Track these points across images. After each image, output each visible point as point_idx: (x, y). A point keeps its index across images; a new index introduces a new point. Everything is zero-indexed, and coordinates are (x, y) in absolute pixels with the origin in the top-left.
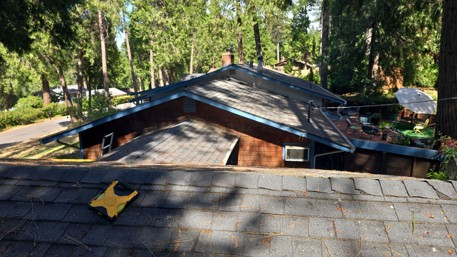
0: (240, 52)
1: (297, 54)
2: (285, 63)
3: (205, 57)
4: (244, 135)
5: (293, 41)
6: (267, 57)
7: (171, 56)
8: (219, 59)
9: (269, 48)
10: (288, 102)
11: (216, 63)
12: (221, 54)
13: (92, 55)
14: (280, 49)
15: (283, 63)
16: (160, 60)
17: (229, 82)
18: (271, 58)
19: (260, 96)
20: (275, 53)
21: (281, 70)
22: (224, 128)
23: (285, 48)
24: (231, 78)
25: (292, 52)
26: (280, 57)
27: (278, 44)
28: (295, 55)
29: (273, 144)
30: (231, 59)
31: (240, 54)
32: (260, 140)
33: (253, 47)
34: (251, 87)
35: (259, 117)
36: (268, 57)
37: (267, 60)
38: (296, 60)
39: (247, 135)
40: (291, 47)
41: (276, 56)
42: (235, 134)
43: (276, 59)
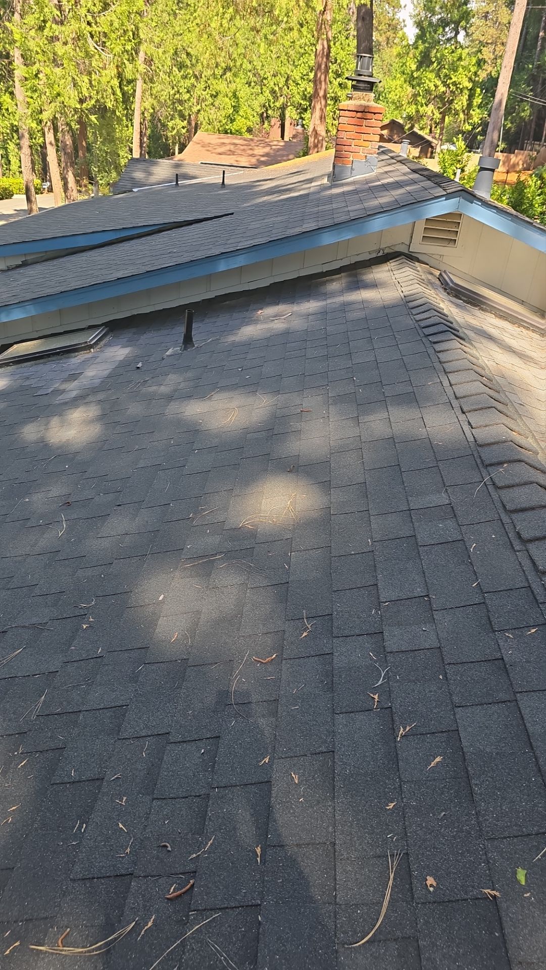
1: (421, 109)
3: (178, 92)
5: (418, 69)
7: (84, 82)
8: (210, 100)
11: (202, 112)
12: (215, 86)
25: (409, 103)
38: (416, 128)
40: (410, 89)
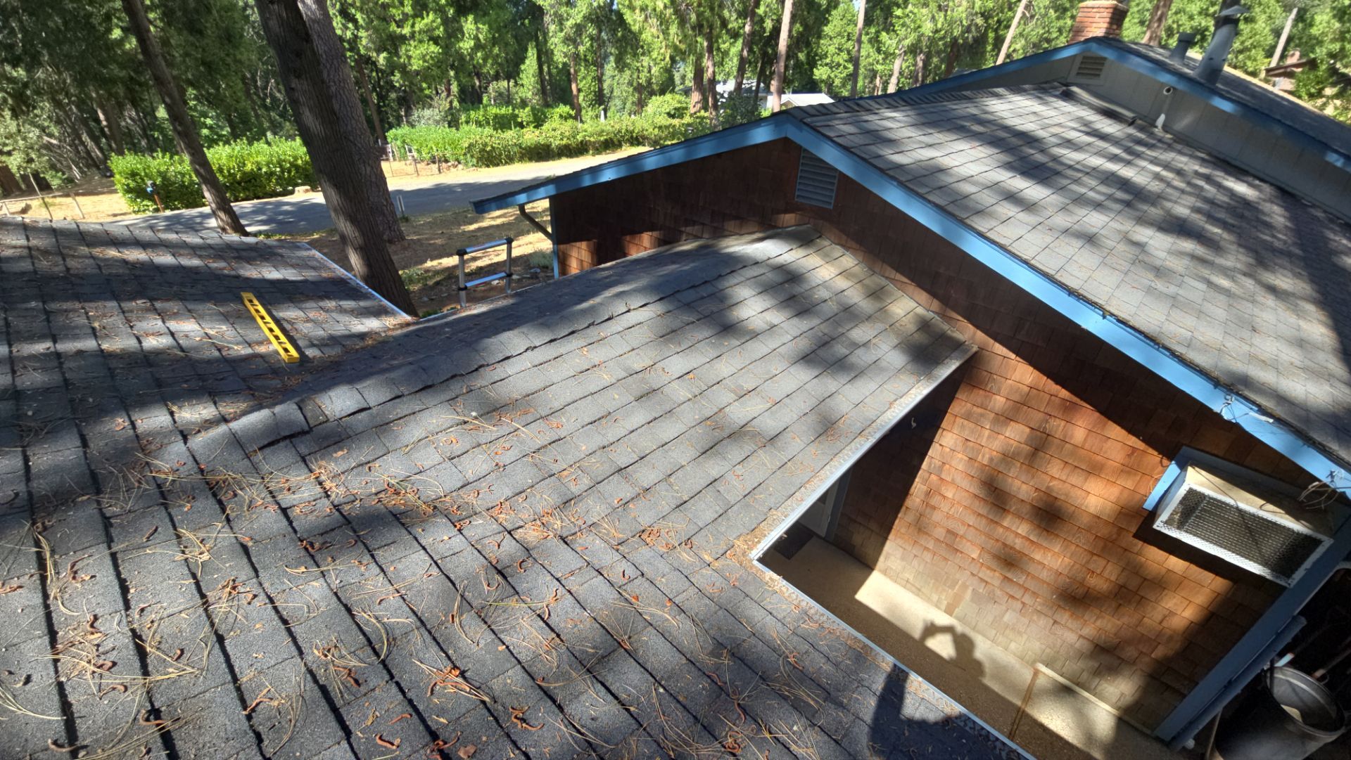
0: (1159, 13)
2: (1295, 69)
4: (999, 349)
6: (1243, 43)
7: (940, 17)
9: (1264, 17)
10: (1293, 218)
13: (771, 10)
14: (1295, 25)
15: (1289, 70)
16: (908, 27)
17: (1061, 104)
18: (1255, 47)
19: (1165, 173)
20: (1271, 37)
21: (1281, 87)
22: (923, 296)
23: (1317, 23)
24: (1075, 89)
25: (1333, 40)
26: (1285, 49)
27: (1295, 11)
28: (1342, 49)
29: (1123, 432)
30: (1111, 23)
31: (1156, 18)
32: (1064, 393)
33: (1207, 9)
34: (1141, 129)
35: (1101, 308)
36: (1248, 44)
37: (1241, 52)
38: (1338, 65)
39: (1013, 356)
40: (1337, 25)
41: (1274, 47)
42: (958, 335)
43: (1270, 54)
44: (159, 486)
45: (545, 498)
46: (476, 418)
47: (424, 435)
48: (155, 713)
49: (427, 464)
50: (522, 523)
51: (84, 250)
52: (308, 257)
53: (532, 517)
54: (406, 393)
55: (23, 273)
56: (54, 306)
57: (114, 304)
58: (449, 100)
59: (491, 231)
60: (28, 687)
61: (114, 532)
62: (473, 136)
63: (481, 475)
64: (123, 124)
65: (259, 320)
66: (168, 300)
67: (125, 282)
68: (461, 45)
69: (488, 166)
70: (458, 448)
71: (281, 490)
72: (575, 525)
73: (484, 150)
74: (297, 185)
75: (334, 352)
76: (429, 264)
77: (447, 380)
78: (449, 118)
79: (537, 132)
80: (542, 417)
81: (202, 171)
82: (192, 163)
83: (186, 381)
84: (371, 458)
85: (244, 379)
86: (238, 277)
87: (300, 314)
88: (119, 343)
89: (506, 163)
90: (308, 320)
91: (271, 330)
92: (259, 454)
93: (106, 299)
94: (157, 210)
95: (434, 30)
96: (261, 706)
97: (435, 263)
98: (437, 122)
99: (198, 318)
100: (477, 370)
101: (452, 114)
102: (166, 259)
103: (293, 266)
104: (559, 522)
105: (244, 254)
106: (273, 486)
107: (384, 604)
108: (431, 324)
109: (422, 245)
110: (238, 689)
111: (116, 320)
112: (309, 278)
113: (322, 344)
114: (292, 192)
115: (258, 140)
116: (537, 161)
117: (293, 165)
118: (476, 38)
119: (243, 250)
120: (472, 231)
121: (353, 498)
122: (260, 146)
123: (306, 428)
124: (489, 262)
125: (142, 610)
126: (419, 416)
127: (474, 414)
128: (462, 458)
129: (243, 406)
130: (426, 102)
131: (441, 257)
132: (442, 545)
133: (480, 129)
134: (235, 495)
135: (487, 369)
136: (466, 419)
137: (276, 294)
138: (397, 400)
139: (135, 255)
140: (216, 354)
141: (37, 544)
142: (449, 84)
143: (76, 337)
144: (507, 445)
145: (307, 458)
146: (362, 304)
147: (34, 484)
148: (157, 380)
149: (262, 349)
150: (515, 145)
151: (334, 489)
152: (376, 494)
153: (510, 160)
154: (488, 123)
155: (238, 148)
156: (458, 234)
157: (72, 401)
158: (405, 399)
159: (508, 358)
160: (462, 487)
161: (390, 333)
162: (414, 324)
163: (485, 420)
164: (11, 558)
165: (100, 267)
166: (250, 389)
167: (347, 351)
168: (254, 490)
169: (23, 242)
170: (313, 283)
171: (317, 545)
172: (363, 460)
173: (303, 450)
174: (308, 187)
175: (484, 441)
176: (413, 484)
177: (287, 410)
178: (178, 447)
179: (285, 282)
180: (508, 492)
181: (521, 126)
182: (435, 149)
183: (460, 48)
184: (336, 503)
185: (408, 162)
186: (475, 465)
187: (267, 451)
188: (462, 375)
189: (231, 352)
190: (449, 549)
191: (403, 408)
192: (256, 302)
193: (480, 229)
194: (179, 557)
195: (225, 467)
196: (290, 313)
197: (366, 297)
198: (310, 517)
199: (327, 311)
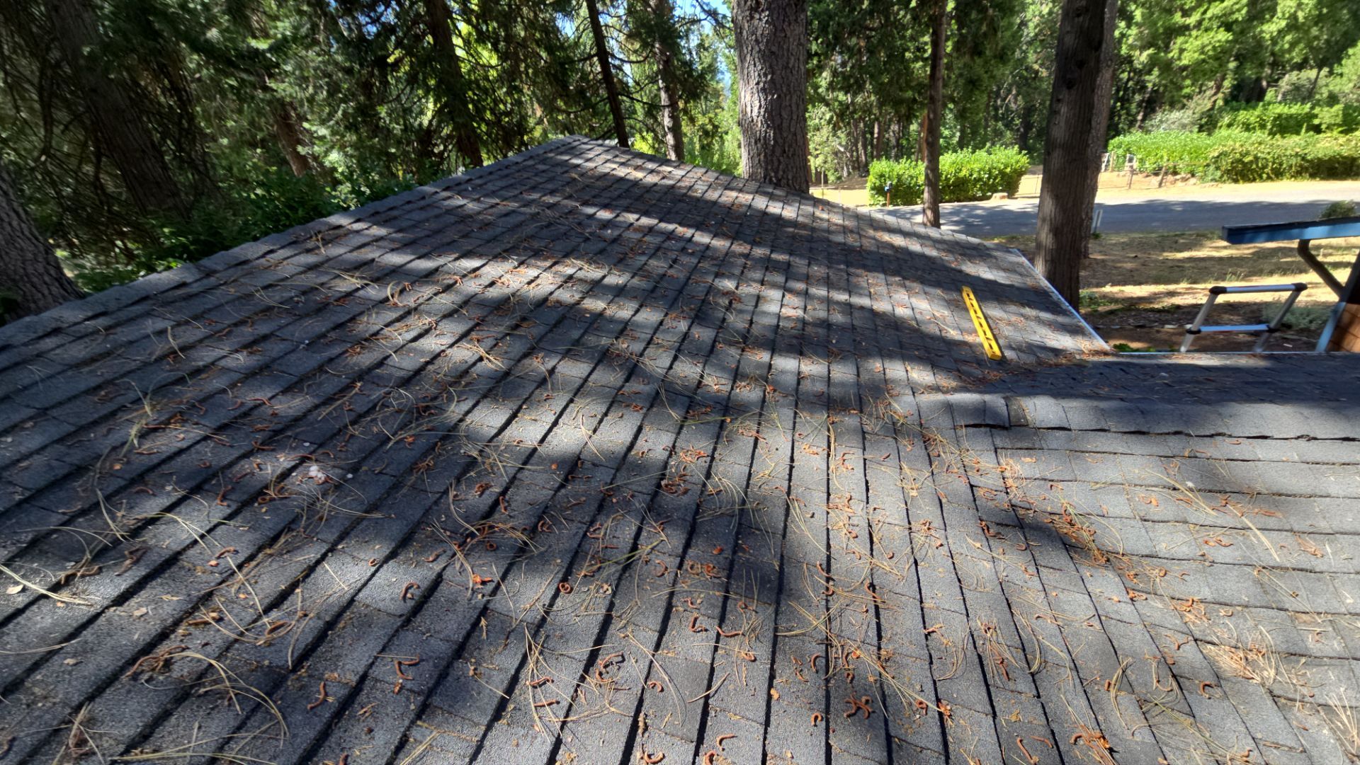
44: (894, 424)
45: (1264, 632)
46: (1191, 490)
47: (1119, 480)
48: (872, 586)
49: (1113, 511)
50: (1216, 640)
51: (871, 232)
52: (1018, 263)
53: (1233, 643)
54: (1113, 429)
55: (839, 244)
56: (852, 270)
57: (882, 276)
58: (1213, 99)
59: (1208, 264)
60: (812, 520)
61: (867, 444)
62: (1231, 143)
63: (1176, 556)
64: (887, 136)
65: (972, 313)
66: (913, 281)
67: (890, 262)
68: (1265, 27)
69: (1236, 181)
70: (1156, 512)
71: (972, 468)
72: (1296, 691)
73: (1240, 161)
74: (996, 191)
75: (1029, 359)
76: (1108, 289)
77: (1168, 434)
78: (1204, 121)
79: (1342, 139)
80: (1291, 530)
81: (931, 176)
82: (927, 168)
83: (918, 350)
84: (1056, 478)
85: (956, 361)
86: (961, 271)
87: (1004, 316)
88: (882, 306)
89: (1269, 178)
90: (1009, 323)
91: (981, 325)
92: (964, 429)
93: (878, 272)
94: (884, 205)
95: (1233, 13)
96: (934, 634)
97: (1116, 289)
98: (1184, 126)
99: (931, 301)
100: (1212, 436)
101: (1210, 116)
102: (915, 246)
103: (1005, 270)
104: (1272, 672)
105: (968, 252)
106: (966, 461)
107: (1040, 620)
108: (1135, 361)
109: (1105, 266)
110: (922, 609)
111: (883, 289)
112: (1016, 284)
113: (1018, 348)
114: (989, 198)
115: (980, 149)
116: (1322, 179)
117: (1002, 173)
118: (1294, 17)
119: (968, 248)
120: (1179, 260)
121: (1028, 506)
122: (982, 154)
123: (1007, 425)
124: (1194, 302)
125: (875, 509)
126: (1119, 458)
127: (1190, 484)
128: (1157, 525)
129: (954, 384)
130: (1176, 103)
131: (1125, 283)
132: (1108, 603)
133: (1246, 134)
134: (939, 456)
135: (1228, 440)
136: (1177, 486)
137: (989, 292)
138: (1102, 434)
139: (898, 241)
140: (938, 333)
141: (829, 430)
142: (1223, 78)
143: (861, 295)
144: (1225, 541)
145: (999, 451)
146: (1060, 319)
147: (832, 389)
148: (900, 342)
149: (970, 339)
150: (1297, 155)
151: (1014, 489)
152: (1051, 514)
153: (1278, 174)
154: (1263, 126)
155: (962, 156)
156: (1157, 261)
157: (854, 341)
158: (1109, 435)
159: (1265, 437)
160: (1147, 556)
161: (1085, 357)
162: (1113, 355)
163: (1204, 498)
164: (816, 433)
165: (878, 247)
166: (959, 371)
167: (1040, 363)
168: (952, 457)
169: (840, 222)
170: (1018, 289)
171: (991, 531)
172: (1049, 476)
173: (999, 442)
174: (1006, 194)
175: (1194, 521)
176: (1091, 524)
177: (995, 400)
178: (910, 398)
179: (994, 283)
180: (1206, 593)
181: (1317, 130)
182: (1165, 158)
183: (1262, 32)
184: (1013, 502)
185: (1122, 173)
186: (1170, 542)
187: (971, 430)
188: (1189, 435)
189: (948, 335)
190: (1117, 612)
191: (1101, 442)
192: (972, 296)
193: (1190, 259)
194: (899, 483)
195: (937, 429)
196: (995, 312)
197: (1064, 313)
198: (990, 503)
199: (1027, 318)
